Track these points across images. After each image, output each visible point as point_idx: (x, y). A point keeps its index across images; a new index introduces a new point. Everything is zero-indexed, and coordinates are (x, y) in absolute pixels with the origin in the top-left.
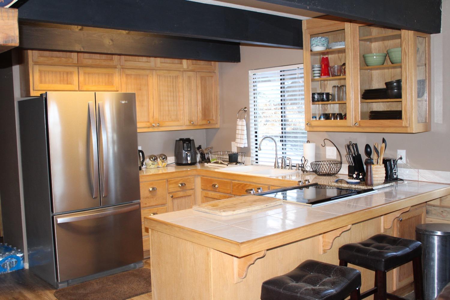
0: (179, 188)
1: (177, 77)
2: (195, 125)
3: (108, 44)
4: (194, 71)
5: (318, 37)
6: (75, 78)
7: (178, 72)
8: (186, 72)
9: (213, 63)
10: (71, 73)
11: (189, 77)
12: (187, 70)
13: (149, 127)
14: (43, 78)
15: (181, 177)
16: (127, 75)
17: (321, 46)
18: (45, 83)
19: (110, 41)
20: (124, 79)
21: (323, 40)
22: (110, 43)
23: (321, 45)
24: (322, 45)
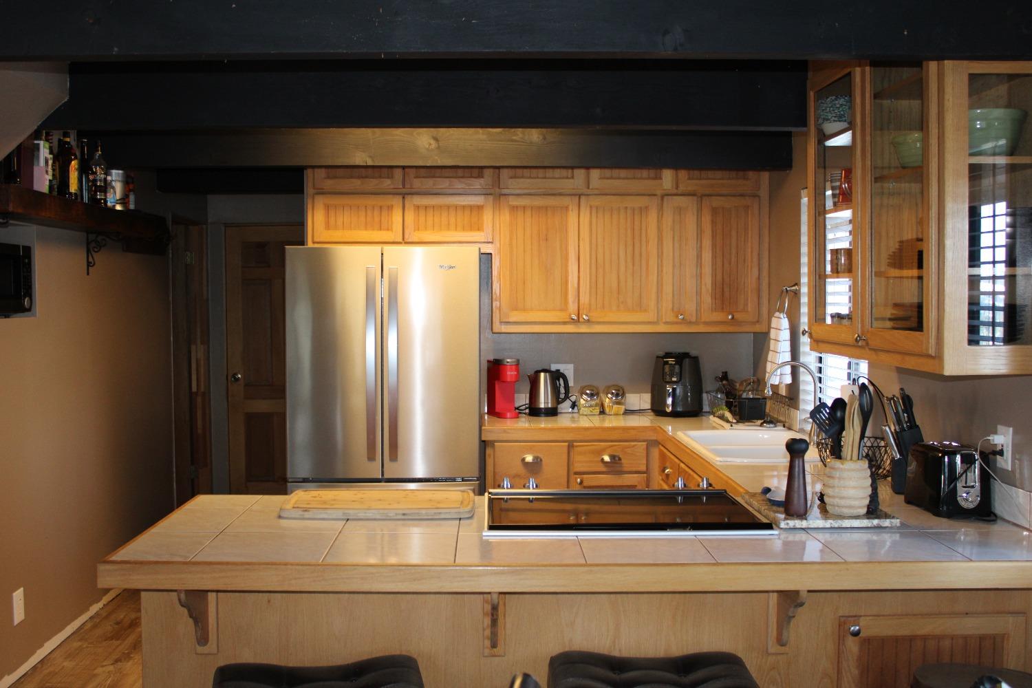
0: (601, 464)
1: (644, 210)
2: (690, 323)
3: (427, 146)
4: (694, 195)
5: (827, 98)
6: (397, 217)
7: (647, 198)
8: (670, 197)
9: (751, 174)
10: (390, 208)
11: (679, 210)
12: (675, 191)
13: (565, 323)
14: (332, 220)
15: (612, 441)
16: (514, 209)
17: (834, 121)
18: (336, 228)
19: (432, 142)
20: (506, 216)
21: (842, 105)
22: (430, 144)
23: (833, 118)
24: (836, 119)
